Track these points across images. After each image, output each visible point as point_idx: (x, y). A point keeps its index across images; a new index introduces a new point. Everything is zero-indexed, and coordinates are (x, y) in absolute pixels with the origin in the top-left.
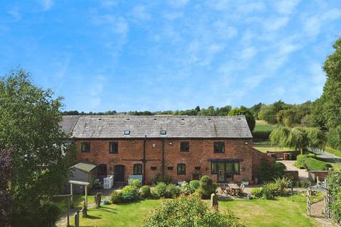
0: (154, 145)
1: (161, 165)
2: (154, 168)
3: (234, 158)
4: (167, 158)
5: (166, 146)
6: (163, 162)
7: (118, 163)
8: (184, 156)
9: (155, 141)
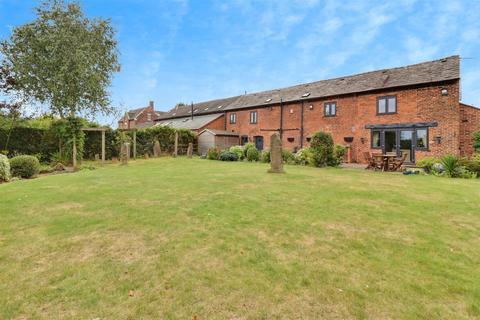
0: (292, 111)
1: (299, 135)
2: (291, 140)
3: (417, 121)
4: (307, 126)
5: (306, 110)
6: (302, 133)
7: (258, 134)
8: (329, 123)
9: (293, 106)
